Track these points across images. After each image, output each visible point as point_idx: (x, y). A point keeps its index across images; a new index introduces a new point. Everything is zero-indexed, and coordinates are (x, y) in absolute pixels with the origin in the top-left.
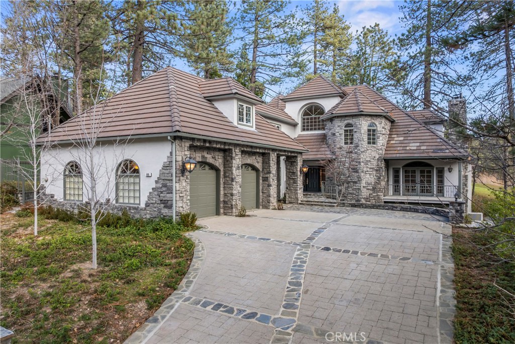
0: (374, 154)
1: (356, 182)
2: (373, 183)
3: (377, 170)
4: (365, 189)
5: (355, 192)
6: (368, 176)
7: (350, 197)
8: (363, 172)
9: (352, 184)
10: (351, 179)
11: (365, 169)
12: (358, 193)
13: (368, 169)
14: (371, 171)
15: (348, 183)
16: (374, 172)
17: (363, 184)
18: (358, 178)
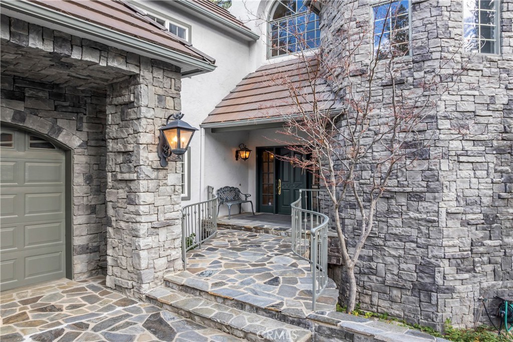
0: (489, 88)
1: (417, 197)
2: (486, 201)
3: (500, 151)
4: (454, 224)
5: (414, 233)
6: (466, 171)
7: (393, 249)
8: (445, 156)
9: (403, 200)
10: (399, 184)
11: (456, 145)
12: (428, 236)
13: (468, 146)
14: (480, 154)
15: (389, 196)
16: (491, 158)
17: (449, 201)
18: (426, 179)
